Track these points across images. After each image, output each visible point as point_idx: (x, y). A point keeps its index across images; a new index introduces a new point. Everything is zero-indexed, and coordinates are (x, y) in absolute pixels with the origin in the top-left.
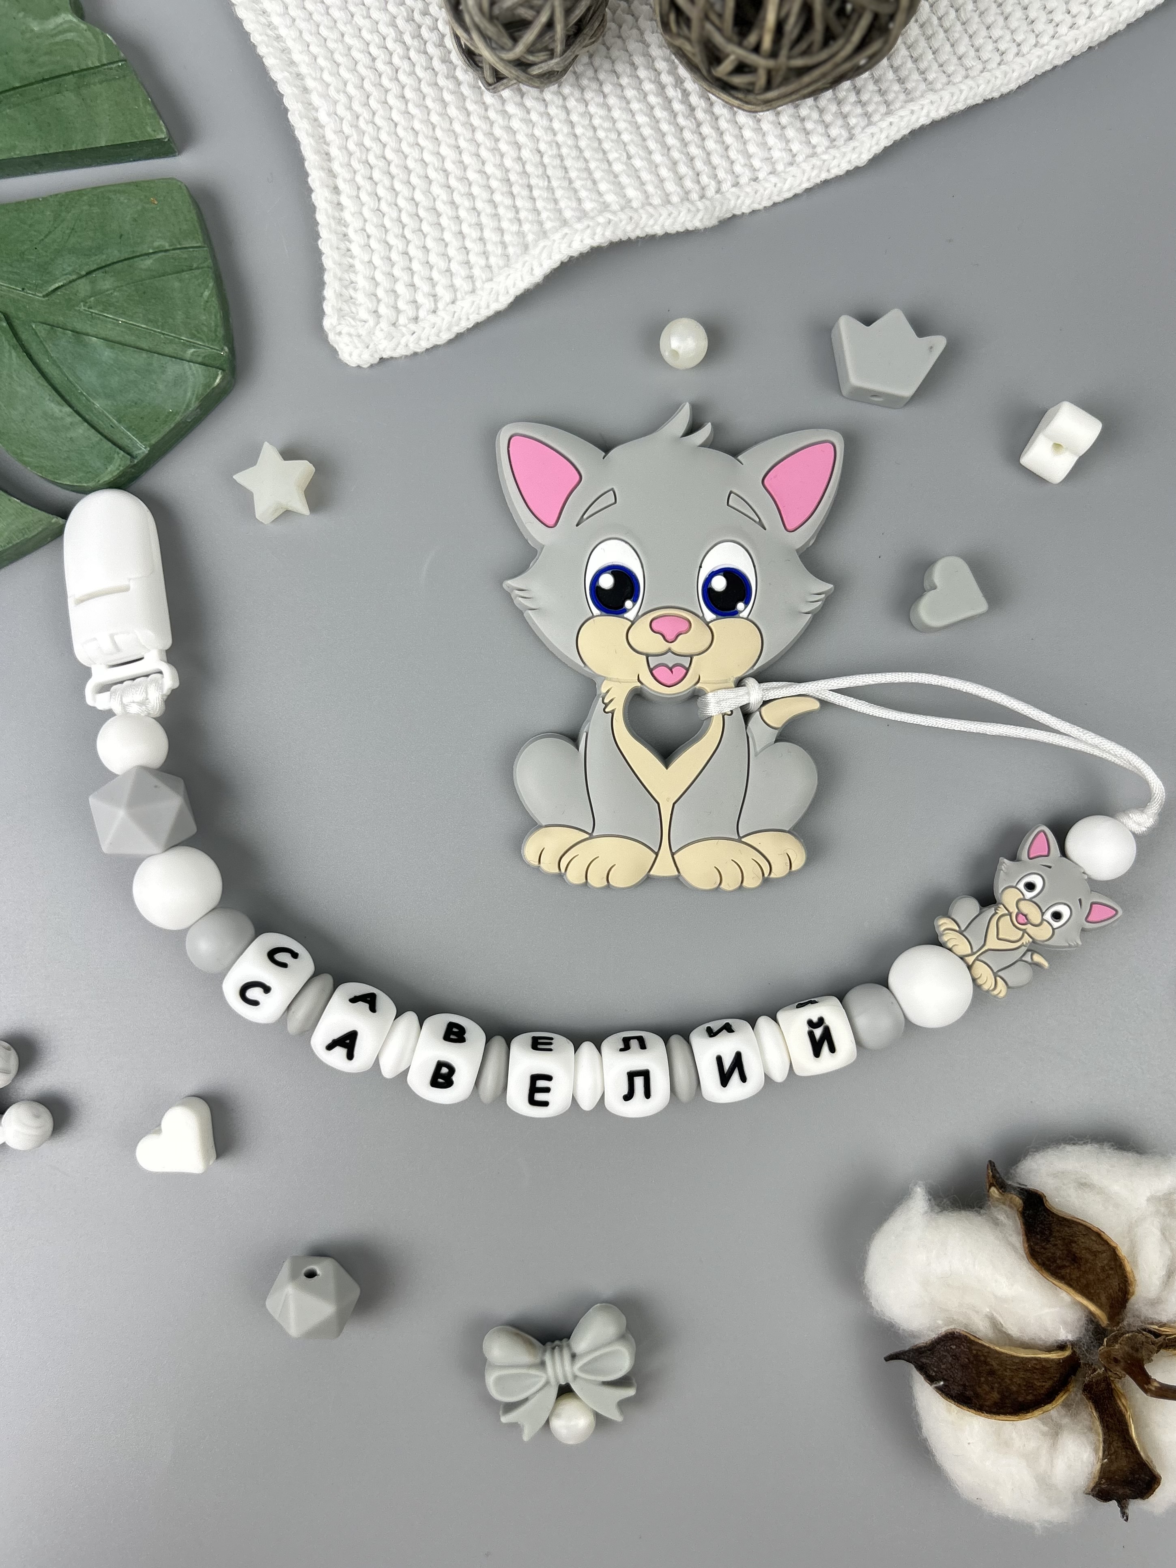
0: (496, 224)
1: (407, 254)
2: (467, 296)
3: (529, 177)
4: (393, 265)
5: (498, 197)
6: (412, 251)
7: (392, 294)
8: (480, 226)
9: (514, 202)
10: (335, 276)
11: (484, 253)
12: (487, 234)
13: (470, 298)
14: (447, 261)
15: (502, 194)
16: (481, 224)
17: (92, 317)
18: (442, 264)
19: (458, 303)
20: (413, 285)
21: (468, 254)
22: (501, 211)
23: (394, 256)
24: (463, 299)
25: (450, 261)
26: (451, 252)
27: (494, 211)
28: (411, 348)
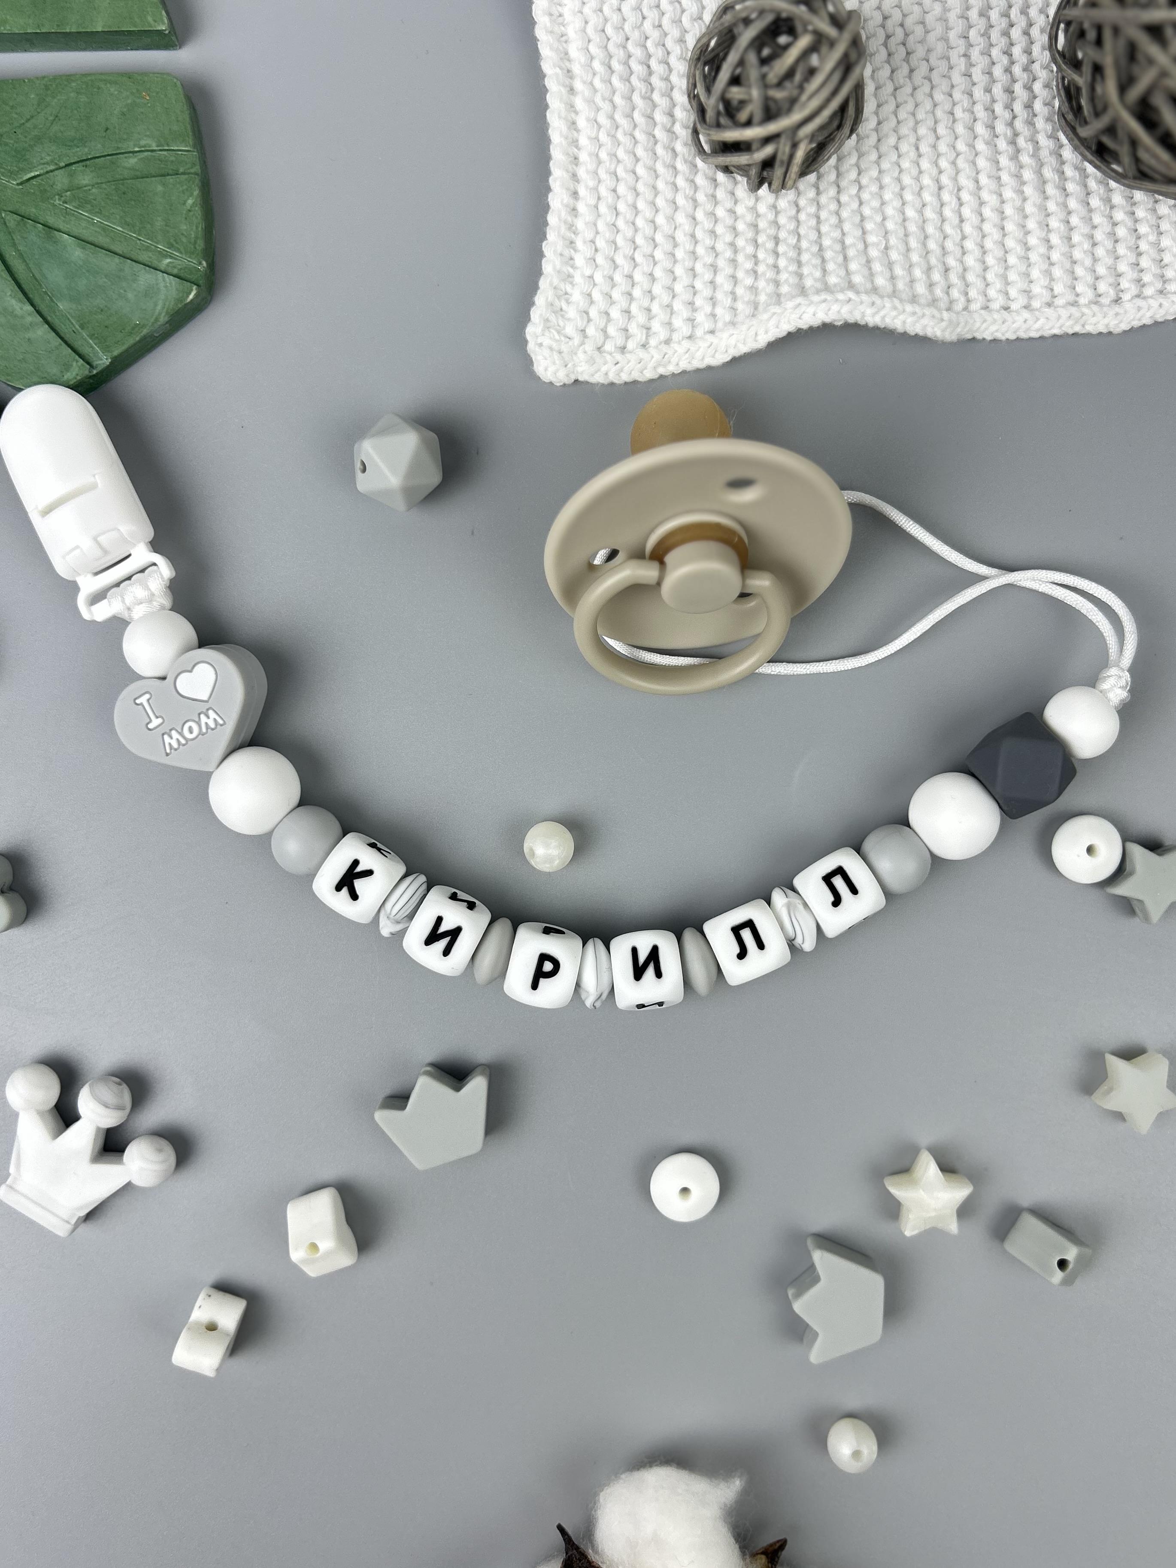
0: (731, 271)
1: (632, 277)
2: (684, 340)
5: (740, 242)
7: (605, 316)
9: (756, 252)
10: (551, 284)
11: (712, 299)
12: (720, 279)
13: (685, 344)
14: (672, 296)
16: (716, 267)
19: (672, 345)
20: (629, 312)
21: (694, 295)
22: (741, 258)
23: (618, 278)
24: (679, 342)
27: (732, 257)
28: (610, 378)
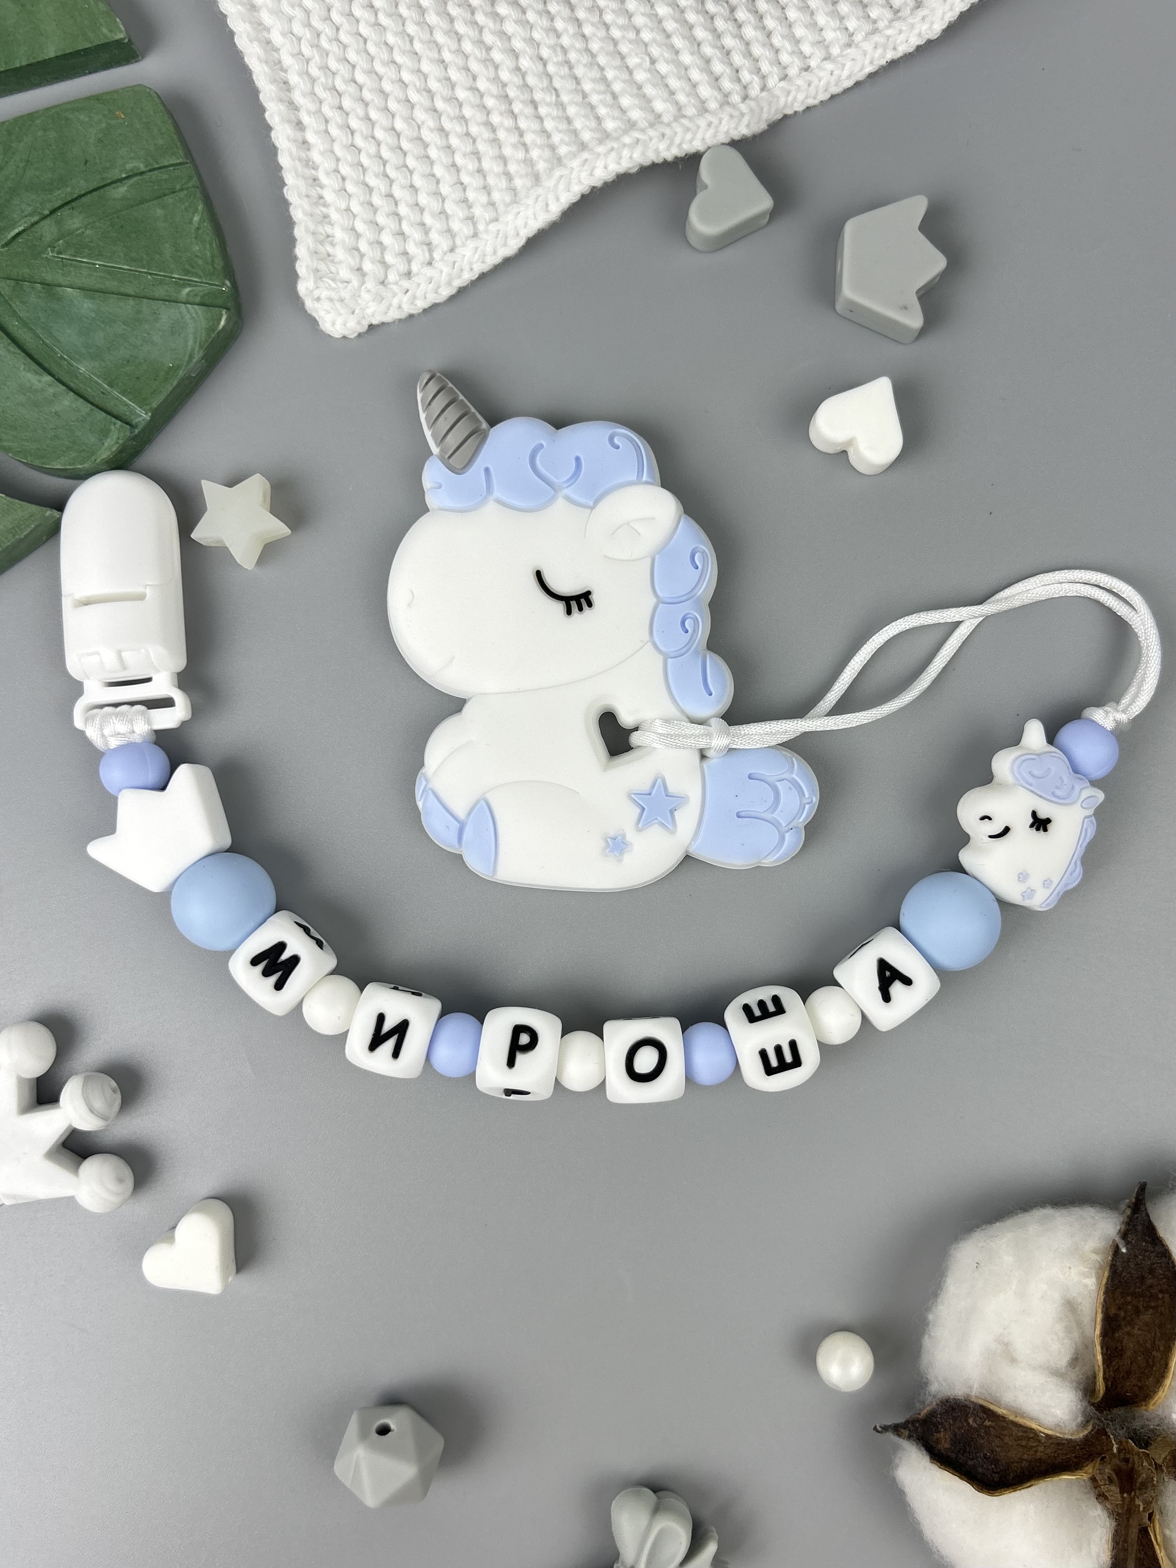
0: (496, 151)
2: (468, 242)
3: (532, 91)
4: (375, 211)
5: (495, 119)
6: (397, 192)
8: (477, 155)
9: (516, 123)
10: (307, 230)
11: (485, 188)
12: (486, 165)
13: (471, 244)
15: (501, 114)
17: (64, 264)
18: (435, 205)
19: (457, 250)
23: (377, 200)
24: (464, 245)
26: (445, 189)
28: (405, 310)
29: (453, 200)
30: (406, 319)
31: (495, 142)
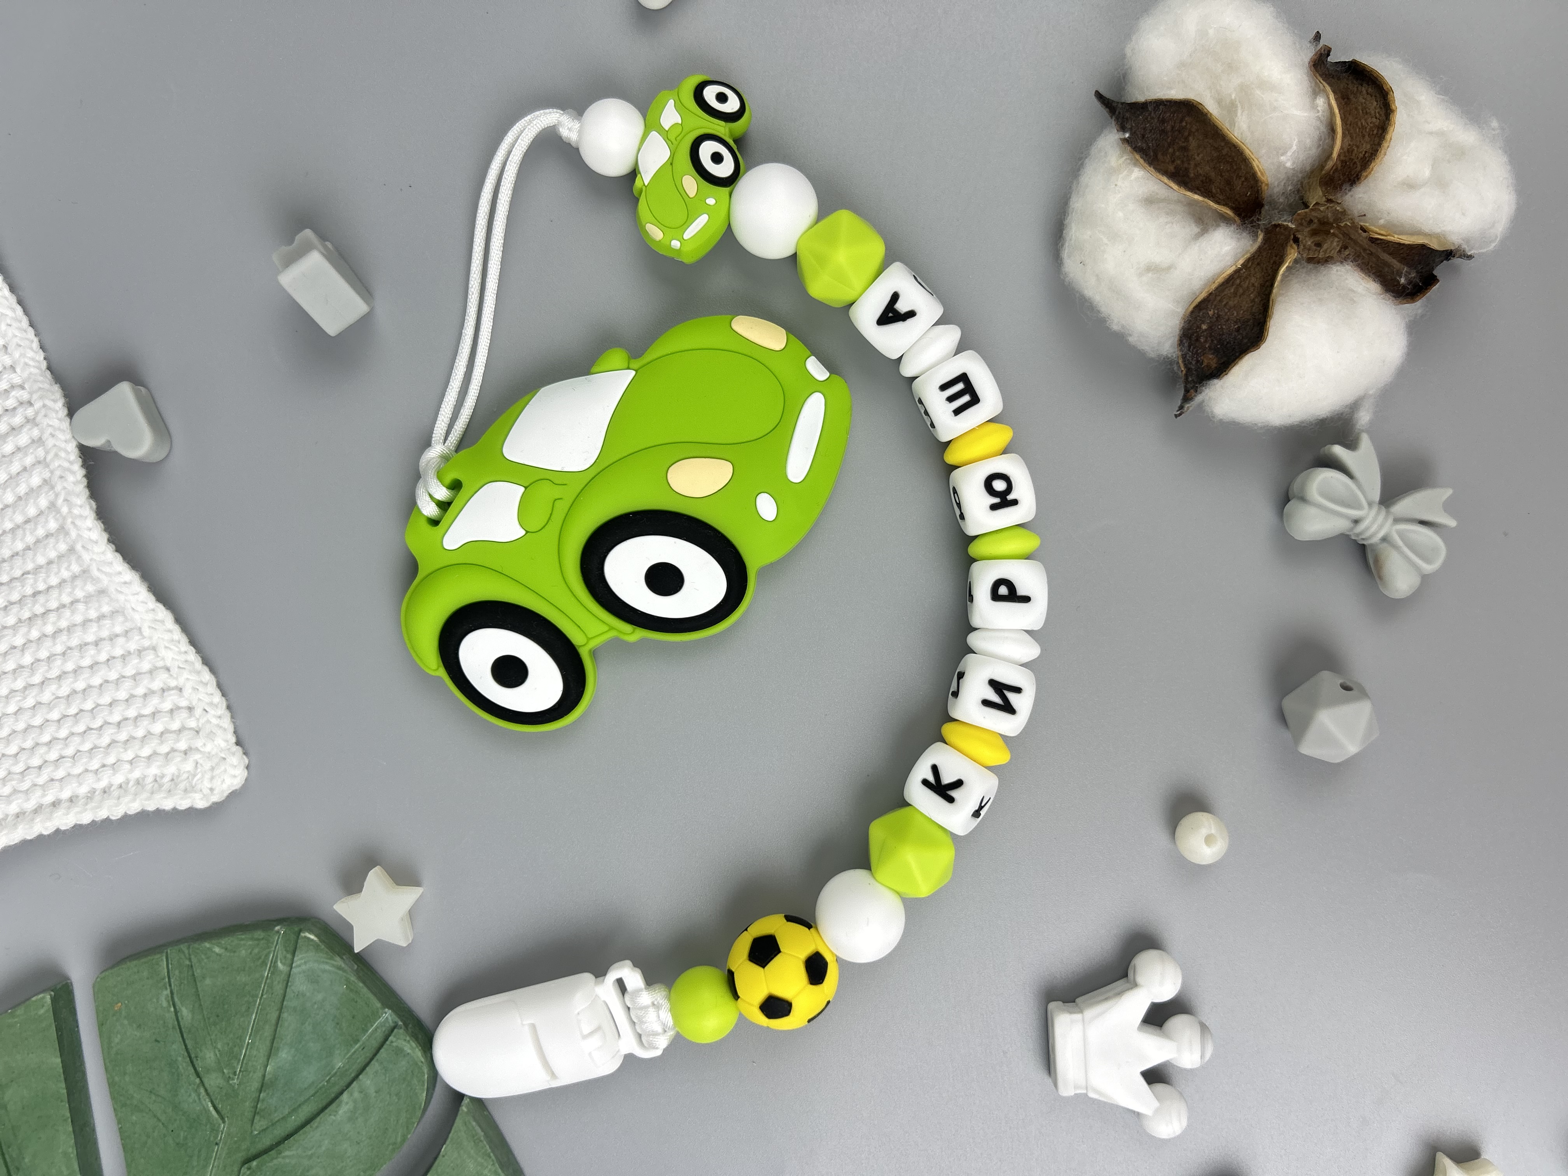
0: (79, 629)
1: (119, 723)
3: (25, 596)
4: (134, 738)
6: (116, 718)
7: (164, 736)
8: (82, 646)
9: (53, 610)
10: (149, 799)
12: (90, 638)
14: (124, 679)
15: (45, 624)
16: (81, 645)
17: (245, 1071)
18: (128, 684)
20: (154, 714)
21: (114, 658)
22: (63, 624)
23: (123, 737)
25: (124, 677)
26: (113, 676)
27: (65, 633)
28: (222, 712)
29: (123, 668)
30: (231, 712)
31: (70, 629)
